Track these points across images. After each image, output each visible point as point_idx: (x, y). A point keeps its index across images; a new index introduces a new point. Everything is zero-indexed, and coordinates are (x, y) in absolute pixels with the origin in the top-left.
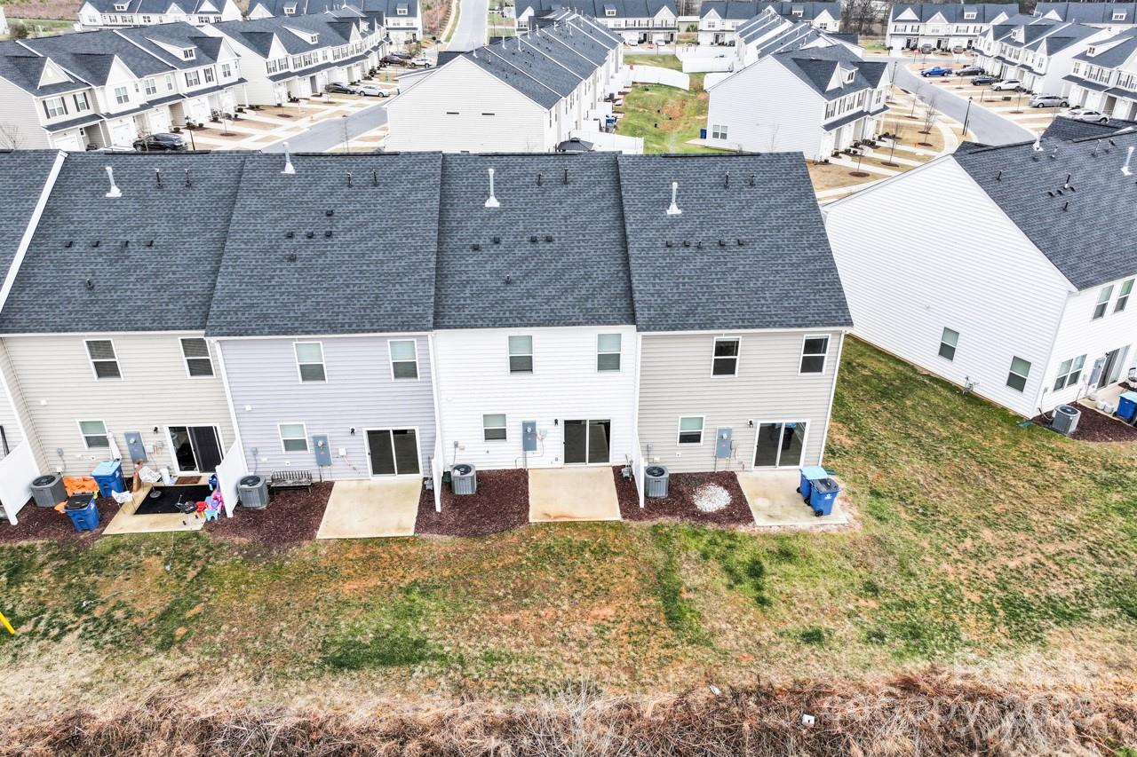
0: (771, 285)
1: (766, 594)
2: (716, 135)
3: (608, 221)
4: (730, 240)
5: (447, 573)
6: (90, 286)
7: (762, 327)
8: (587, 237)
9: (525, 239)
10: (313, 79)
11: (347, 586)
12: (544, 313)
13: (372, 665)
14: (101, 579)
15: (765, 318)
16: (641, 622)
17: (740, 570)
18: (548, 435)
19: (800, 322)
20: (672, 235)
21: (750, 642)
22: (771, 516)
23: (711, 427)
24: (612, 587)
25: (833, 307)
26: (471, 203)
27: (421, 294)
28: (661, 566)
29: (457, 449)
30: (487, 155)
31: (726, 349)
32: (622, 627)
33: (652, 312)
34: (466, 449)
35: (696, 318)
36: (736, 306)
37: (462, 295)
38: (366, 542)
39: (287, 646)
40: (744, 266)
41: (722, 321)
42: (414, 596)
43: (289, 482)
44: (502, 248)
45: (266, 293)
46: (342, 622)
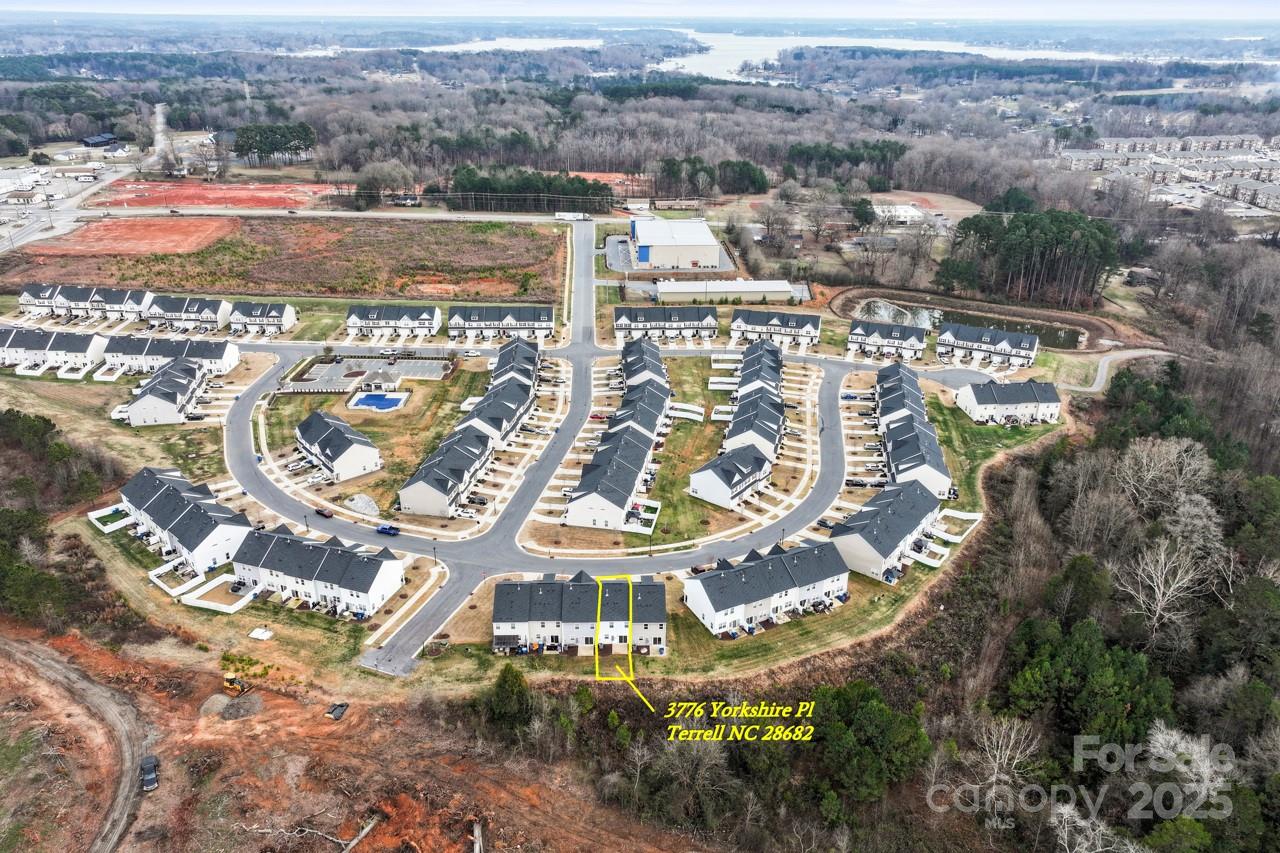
5: (598, 661)
12: (615, 618)
23: (644, 637)
31: (647, 625)
35: (641, 620)
36: (648, 618)
41: (646, 620)
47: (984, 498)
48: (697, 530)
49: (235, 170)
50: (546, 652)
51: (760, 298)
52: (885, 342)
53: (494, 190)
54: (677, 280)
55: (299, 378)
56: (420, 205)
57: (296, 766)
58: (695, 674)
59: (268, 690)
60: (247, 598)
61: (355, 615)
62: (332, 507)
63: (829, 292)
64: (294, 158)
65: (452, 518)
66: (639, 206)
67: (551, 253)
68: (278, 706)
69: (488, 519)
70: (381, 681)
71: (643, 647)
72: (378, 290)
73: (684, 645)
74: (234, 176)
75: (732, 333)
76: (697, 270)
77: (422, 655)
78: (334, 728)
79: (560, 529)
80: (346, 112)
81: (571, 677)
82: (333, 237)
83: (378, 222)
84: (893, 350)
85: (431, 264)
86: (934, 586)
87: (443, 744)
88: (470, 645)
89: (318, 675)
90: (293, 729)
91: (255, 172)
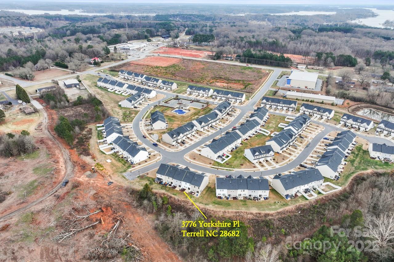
43: (175, 186)
47: (349, 183)
48: (238, 166)
49: (191, 46)
50: (168, 186)
51: (321, 101)
52: (354, 123)
53: (254, 57)
54: (297, 92)
55: (166, 102)
56: (232, 60)
57: (93, 192)
58: (202, 205)
59: (99, 173)
60: (113, 152)
61: (131, 162)
62: (148, 135)
63: (352, 103)
64: (208, 44)
65: (173, 145)
66: (302, 67)
67: (261, 78)
68: (99, 178)
69: (182, 148)
70: (125, 180)
71: (193, 192)
72: (204, 82)
73: (206, 196)
74: (190, 48)
75: (300, 111)
76: (306, 89)
77: (138, 177)
78: (106, 187)
79: (198, 155)
80: (227, 32)
81: (169, 194)
82: (202, 66)
83: (217, 63)
84: (357, 127)
85: (223, 77)
86: (302, 205)
87: (127, 199)
88: (151, 178)
89: (113, 174)
90: (98, 184)
91: (196, 47)
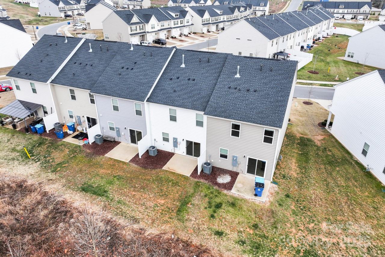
0: (258, 107)
1: (215, 215)
2: (349, 56)
3: (215, 77)
4: (252, 89)
5: (129, 175)
6: (74, 74)
7: (246, 122)
8: (206, 81)
9: (187, 79)
10: (217, 26)
11: (102, 171)
12: (180, 103)
13: (91, 193)
14: (54, 151)
15: (249, 119)
16: (169, 208)
17: (213, 204)
18: (181, 144)
19: (261, 123)
20: (232, 85)
21: (197, 227)
22: (238, 191)
23: (231, 154)
24: (169, 195)
25: (277, 120)
26: (177, 65)
27: (147, 90)
28: (190, 194)
29: (155, 141)
30: (189, 51)
31: (236, 127)
32: (163, 208)
33: (212, 109)
34: (158, 142)
35: (225, 114)
36: (241, 113)
37: (160, 93)
38: (115, 160)
39: (77, 181)
40: (252, 99)
41: (233, 116)
42: (115, 179)
43: (109, 139)
44: (178, 80)
45: (109, 83)
46: (93, 179)
